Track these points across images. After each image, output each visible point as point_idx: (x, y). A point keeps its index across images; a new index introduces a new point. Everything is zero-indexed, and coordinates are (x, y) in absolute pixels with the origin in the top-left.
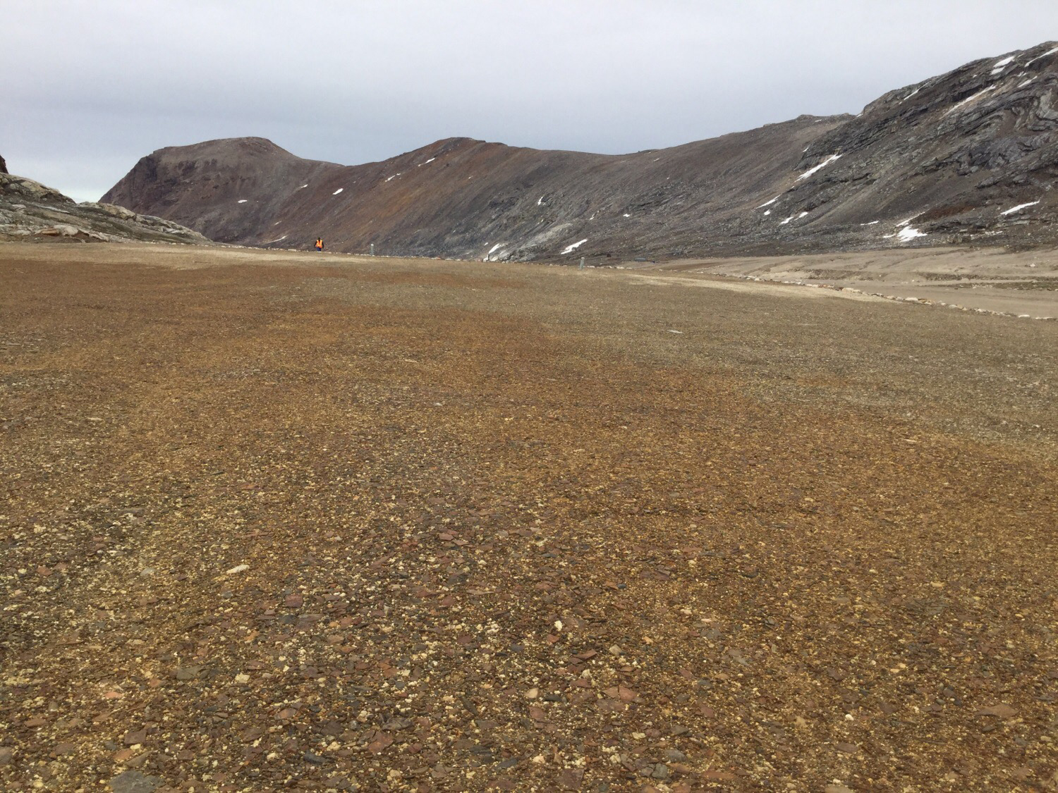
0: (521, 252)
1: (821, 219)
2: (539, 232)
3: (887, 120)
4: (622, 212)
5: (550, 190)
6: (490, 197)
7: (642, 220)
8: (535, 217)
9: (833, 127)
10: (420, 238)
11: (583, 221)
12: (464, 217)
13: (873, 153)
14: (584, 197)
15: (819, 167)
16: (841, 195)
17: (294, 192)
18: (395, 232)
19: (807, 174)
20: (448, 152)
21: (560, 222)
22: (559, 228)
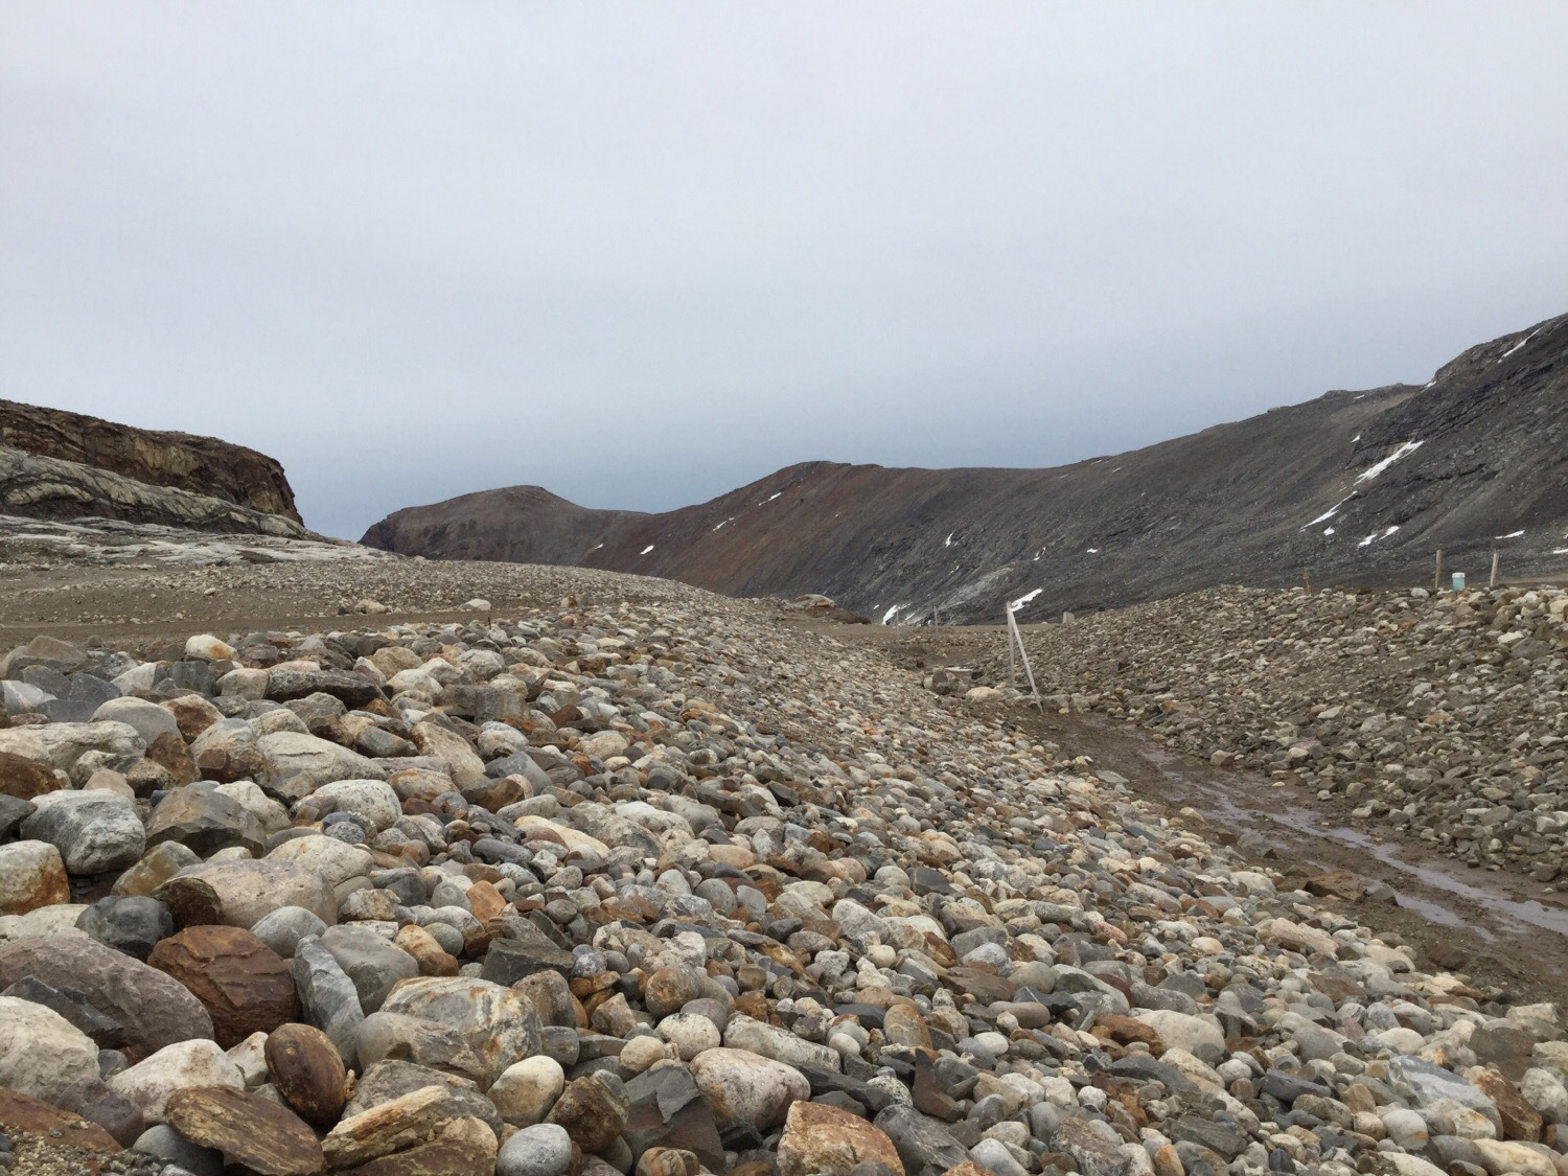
1: (1425, 534)
3: (1487, 388)
4: (1084, 546)
5: (961, 523)
6: (872, 540)
8: (944, 562)
11: (1024, 563)
12: (836, 571)
13: (1481, 434)
15: (1387, 461)
16: (1446, 497)
17: (586, 555)
20: (799, 483)
21: (991, 569)
22: (992, 576)
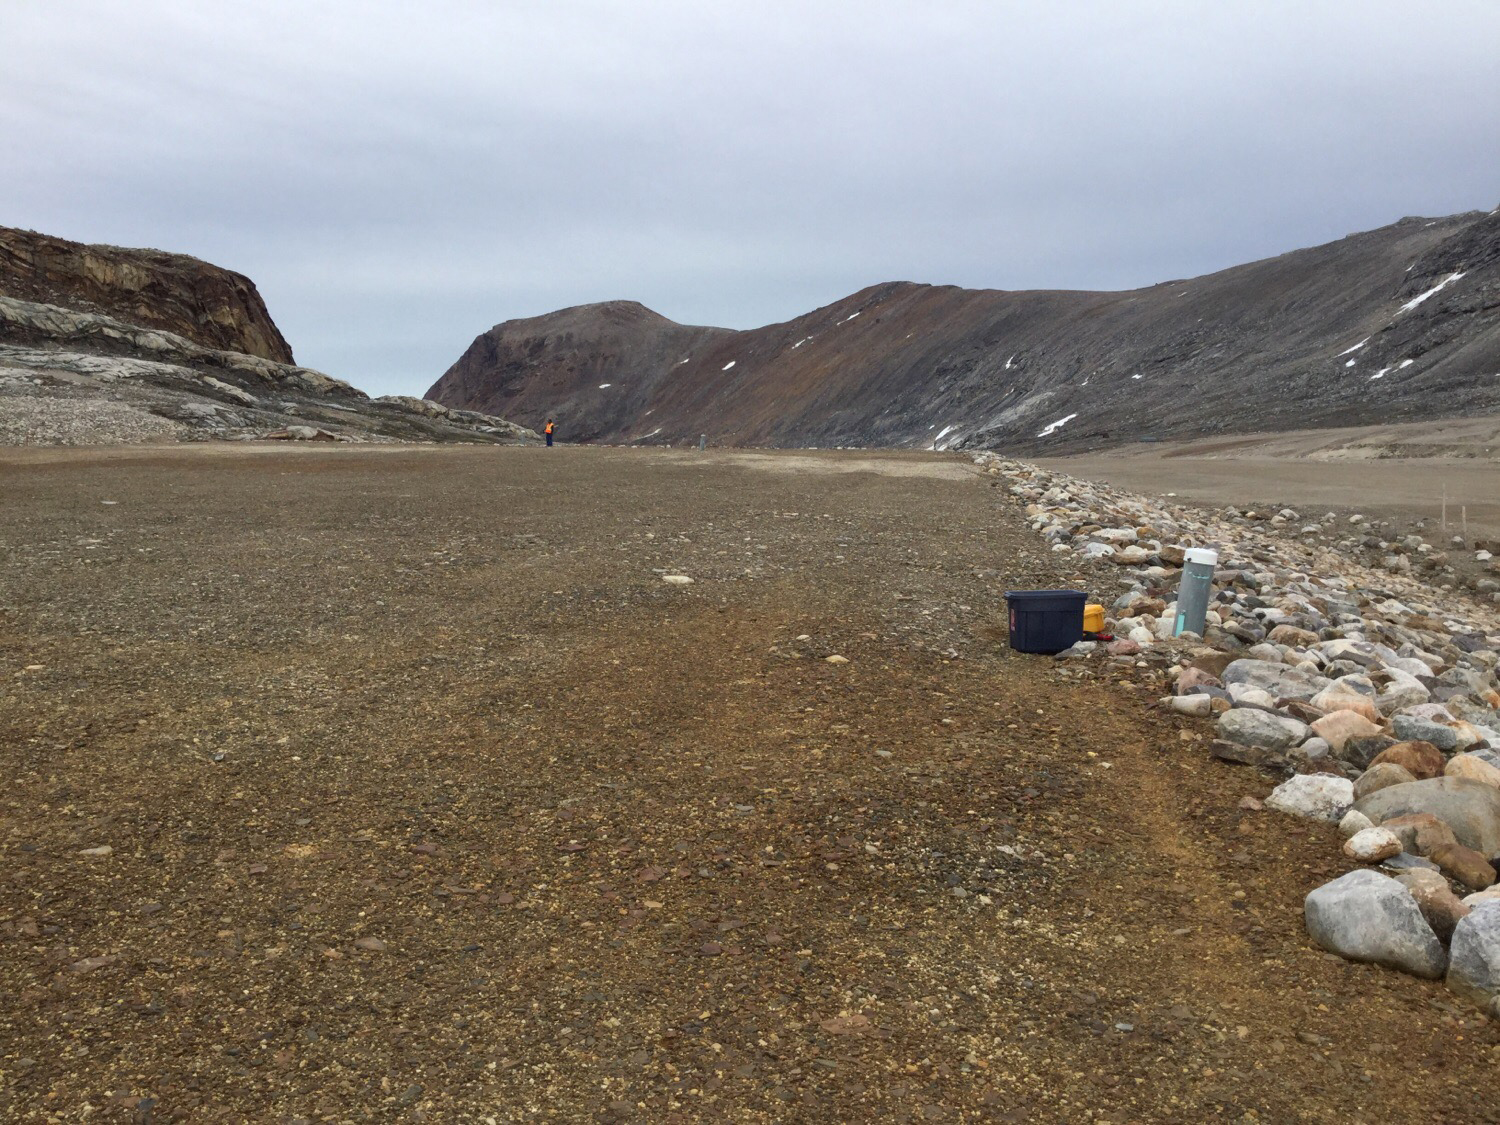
0: (980, 436)
1: (1433, 369)
2: (1007, 407)
4: (1131, 372)
5: (1023, 346)
6: (938, 361)
7: (1160, 383)
8: (1001, 385)
9: (1453, 231)
10: (840, 421)
11: (1071, 388)
12: (900, 391)
14: (1073, 354)
15: (1430, 292)
16: (1464, 331)
17: (672, 369)
18: (804, 417)
19: (1412, 304)
20: (878, 303)
21: (1038, 392)
22: (1036, 400)
